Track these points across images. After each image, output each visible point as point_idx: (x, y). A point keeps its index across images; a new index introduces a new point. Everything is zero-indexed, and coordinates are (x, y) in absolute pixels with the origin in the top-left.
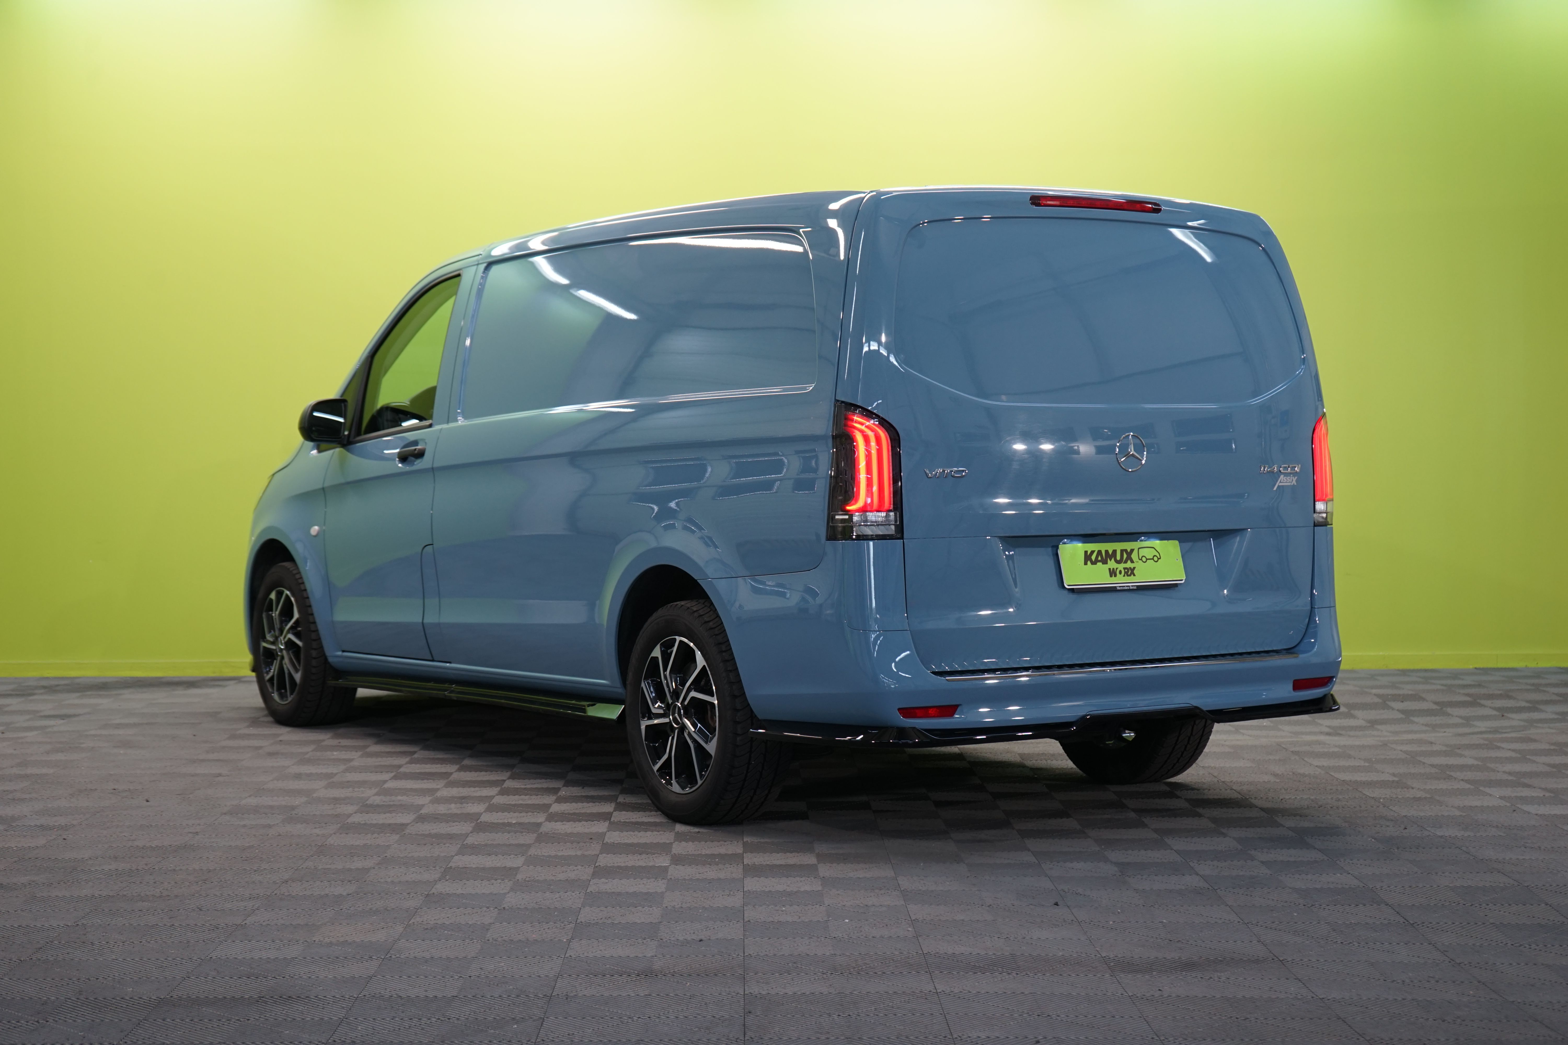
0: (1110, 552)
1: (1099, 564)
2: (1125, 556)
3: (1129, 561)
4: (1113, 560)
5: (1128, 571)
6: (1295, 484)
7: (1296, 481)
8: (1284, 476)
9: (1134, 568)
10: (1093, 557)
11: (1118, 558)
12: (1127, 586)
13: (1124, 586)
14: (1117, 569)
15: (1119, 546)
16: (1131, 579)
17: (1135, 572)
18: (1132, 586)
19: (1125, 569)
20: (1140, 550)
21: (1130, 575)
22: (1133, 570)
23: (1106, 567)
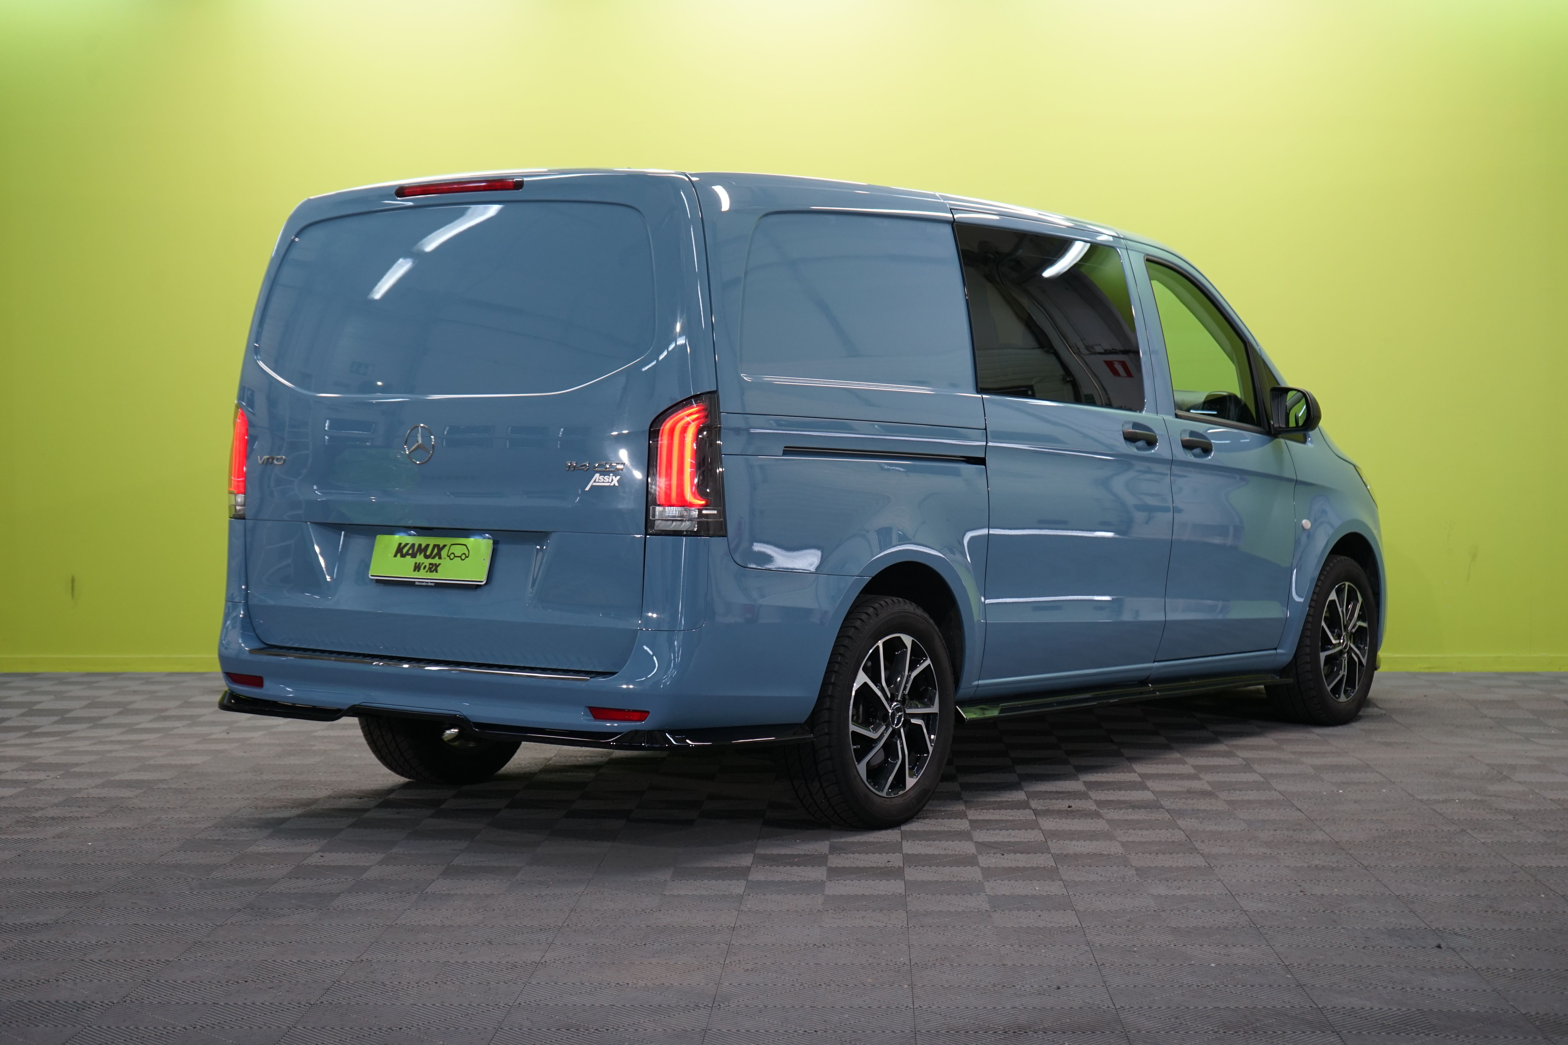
0: (423, 546)
1: (408, 557)
2: (436, 551)
3: (437, 557)
4: (422, 554)
5: (432, 568)
6: (617, 484)
7: (618, 481)
8: (600, 475)
9: (440, 564)
10: (405, 551)
11: (428, 553)
12: (426, 582)
13: (423, 582)
14: (423, 563)
15: (432, 541)
16: (434, 575)
17: (439, 569)
18: (431, 582)
19: (430, 564)
20: (452, 546)
21: (432, 572)
22: (437, 566)
23: (414, 560)
